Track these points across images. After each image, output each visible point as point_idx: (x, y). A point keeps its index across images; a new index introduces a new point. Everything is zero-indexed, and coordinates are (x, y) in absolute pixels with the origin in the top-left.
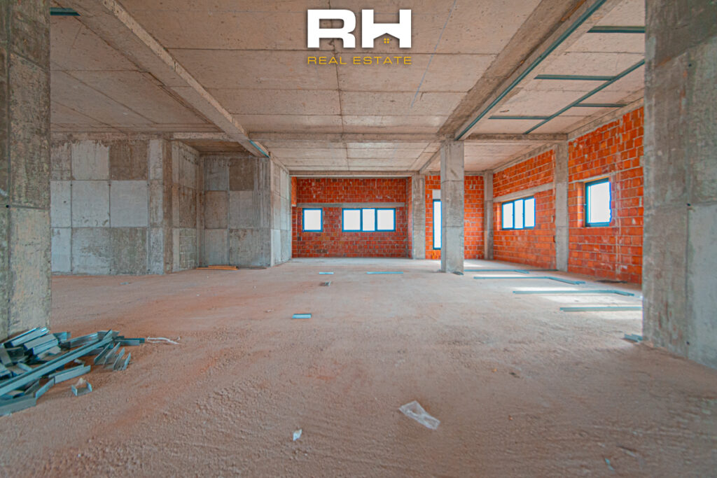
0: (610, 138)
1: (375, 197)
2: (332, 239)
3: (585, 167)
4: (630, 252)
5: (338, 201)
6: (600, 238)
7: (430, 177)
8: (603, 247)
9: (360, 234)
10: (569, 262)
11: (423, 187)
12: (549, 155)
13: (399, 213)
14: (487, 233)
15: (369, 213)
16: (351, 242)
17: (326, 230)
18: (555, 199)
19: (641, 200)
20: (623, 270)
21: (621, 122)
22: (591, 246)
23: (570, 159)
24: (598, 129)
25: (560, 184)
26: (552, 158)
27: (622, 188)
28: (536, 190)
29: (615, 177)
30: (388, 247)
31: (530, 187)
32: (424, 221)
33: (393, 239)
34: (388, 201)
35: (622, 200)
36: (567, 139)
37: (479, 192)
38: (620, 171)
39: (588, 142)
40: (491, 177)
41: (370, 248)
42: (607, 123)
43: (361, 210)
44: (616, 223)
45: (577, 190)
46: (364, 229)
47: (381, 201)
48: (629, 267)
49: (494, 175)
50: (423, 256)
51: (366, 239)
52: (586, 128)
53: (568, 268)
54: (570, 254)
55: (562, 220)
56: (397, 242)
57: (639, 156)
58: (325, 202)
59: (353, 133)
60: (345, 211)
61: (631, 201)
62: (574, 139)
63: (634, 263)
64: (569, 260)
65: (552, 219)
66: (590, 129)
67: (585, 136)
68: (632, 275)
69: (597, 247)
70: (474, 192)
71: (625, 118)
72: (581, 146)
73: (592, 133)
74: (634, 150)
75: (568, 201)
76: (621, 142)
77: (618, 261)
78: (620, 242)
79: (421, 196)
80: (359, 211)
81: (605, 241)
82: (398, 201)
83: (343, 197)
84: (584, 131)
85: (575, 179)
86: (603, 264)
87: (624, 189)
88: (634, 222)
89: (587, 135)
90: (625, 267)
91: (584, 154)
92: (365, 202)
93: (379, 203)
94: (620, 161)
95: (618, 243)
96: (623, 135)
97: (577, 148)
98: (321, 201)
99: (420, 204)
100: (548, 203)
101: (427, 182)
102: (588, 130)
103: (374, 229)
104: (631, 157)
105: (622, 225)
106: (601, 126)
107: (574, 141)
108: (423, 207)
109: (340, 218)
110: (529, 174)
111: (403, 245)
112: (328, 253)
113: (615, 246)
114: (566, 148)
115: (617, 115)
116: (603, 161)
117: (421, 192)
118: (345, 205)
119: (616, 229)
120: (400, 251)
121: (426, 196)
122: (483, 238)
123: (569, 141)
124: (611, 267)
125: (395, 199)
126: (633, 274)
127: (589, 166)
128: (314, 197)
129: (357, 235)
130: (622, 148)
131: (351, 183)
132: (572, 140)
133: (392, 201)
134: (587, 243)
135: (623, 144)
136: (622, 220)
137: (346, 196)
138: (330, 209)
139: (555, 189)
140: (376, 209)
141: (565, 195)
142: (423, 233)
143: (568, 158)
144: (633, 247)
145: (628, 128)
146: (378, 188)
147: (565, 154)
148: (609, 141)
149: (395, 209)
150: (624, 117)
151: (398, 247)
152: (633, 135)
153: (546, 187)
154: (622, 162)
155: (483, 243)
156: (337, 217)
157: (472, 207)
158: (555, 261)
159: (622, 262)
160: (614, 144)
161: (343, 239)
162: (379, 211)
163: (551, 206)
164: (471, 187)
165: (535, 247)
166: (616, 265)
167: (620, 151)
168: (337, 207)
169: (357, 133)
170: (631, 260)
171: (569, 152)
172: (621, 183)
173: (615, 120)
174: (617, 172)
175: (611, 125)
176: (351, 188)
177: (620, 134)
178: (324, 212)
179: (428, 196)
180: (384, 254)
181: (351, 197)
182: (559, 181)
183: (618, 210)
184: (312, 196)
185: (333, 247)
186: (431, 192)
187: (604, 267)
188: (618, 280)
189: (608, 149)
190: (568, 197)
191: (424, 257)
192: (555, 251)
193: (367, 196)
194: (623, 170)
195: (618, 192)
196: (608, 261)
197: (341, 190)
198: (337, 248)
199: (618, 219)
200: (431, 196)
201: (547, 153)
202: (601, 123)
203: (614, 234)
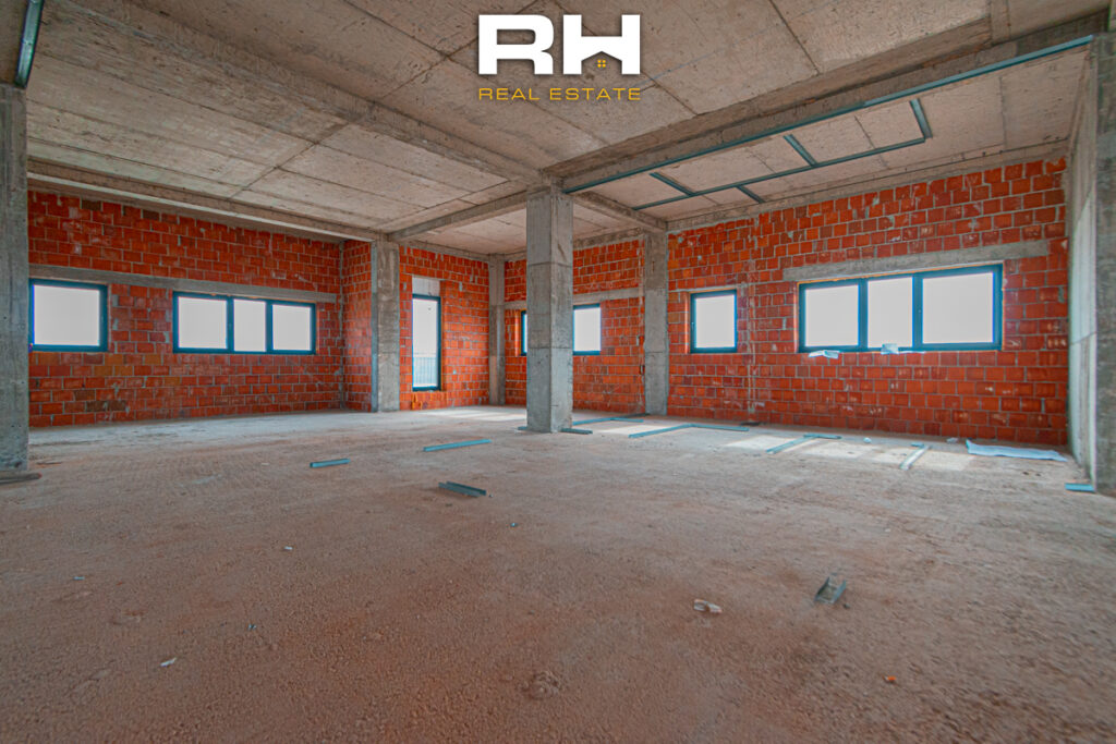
0: (738, 239)
1: (268, 273)
2: (143, 370)
3: (697, 273)
4: (768, 385)
5: (165, 271)
6: (723, 368)
7: (409, 250)
8: (728, 380)
9: (227, 358)
10: (669, 401)
11: (395, 267)
12: (631, 247)
13: (323, 316)
14: (495, 361)
15: (250, 311)
16: (203, 380)
17: (121, 348)
18: (643, 311)
19: (784, 321)
20: (758, 408)
21: (757, 223)
22: (709, 378)
23: (671, 258)
24: (720, 225)
25: (651, 291)
26: (638, 253)
27: (757, 305)
28: (603, 296)
29: (746, 290)
30: (299, 388)
31: (592, 291)
32: (397, 335)
33: (311, 370)
34: (300, 286)
35: (757, 321)
36: (667, 230)
37: (482, 289)
38: (754, 284)
39: (702, 240)
40: (502, 266)
41: (256, 391)
42: (735, 220)
43: (230, 300)
44: (749, 349)
45: (684, 303)
46: (237, 348)
47: (284, 284)
48: (767, 404)
49: (507, 265)
50: (396, 404)
51: (246, 370)
52: (699, 220)
53: (668, 409)
54: (672, 391)
55: (656, 344)
56: (321, 378)
57: (782, 268)
58: (116, 269)
59: (400, 113)
60: (182, 301)
61: (771, 322)
62: (677, 232)
63: (773, 398)
64: (669, 398)
65: (638, 341)
66: (706, 222)
67: (698, 230)
68: (771, 414)
69: (718, 379)
70: (475, 288)
71: (763, 218)
72: (691, 244)
73: (710, 229)
74: (776, 260)
75: (667, 317)
76: (756, 247)
77: (752, 397)
78: (754, 373)
79: (393, 284)
80: (224, 303)
81: (731, 373)
82: (323, 289)
83: (177, 264)
84: (697, 224)
85: (680, 287)
86: (727, 402)
87: (759, 306)
88: (775, 348)
89: (701, 230)
90: (762, 405)
91: (696, 254)
92: (242, 282)
93: (279, 289)
94: (755, 271)
95: (751, 374)
96: (759, 239)
97: (684, 244)
98: (99, 265)
99: (390, 301)
100: (629, 317)
101: (403, 259)
102: (702, 223)
103: (263, 349)
104: (770, 268)
105: (757, 351)
106: (724, 222)
107: (679, 235)
108: (396, 307)
109: (168, 316)
110: (590, 270)
111: (332, 384)
112: (128, 410)
113: (746, 379)
114: (666, 241)
115: (749, 212)
116: (728, 268)
117: (393, 276)
118: (182, 283)
119: (749, 357)
120: (327, 397)
121: (401, 286)
122: (488, 369)
123: (670, 232)
124: (740, 405)
125: (315, 285)
126: (773, 411)
127: (704, 272)
128: (78, 250)
129: (219, 361)
130: (757, 254)
131: (202, 230)
132: (676, 232)
133: (309, 287)
134: (700, 374)
135: (759, 250)
136: (757, 345)
137: (188, 263)
138: (136, 291)
139: (644, 298)
140: (270, 303)
141: (664, 308)
142: (396, 359)
143: (668, 257)
144: (773, 380)
145: (767, 231)
146: (275, 254)
147: (664, 251)
148: (736, 242)
149: (313, 306)
150: (760, 216)
151: (321, 388)
152: (774, 241)
153: (626, 294)
154: (757, 273)
155: (488, 376)
156: (159, 313)
157: (473, 314)
158: (644, 401)
159: (757, 397)
160: (745, 249)
161: (177, 372)
162: (275, 307)
163: (635, 322)
164: (471, 279)
165: (601, 381)
166: (748, 402)
167: (754, 258)
168: (159, 286)
169: (408, 116)
170: (770, 395)
171: (670, 248)
172: (756, 299)
173: (747, 218)
174: (750, 284)
175: (741, 223)
176: (201, 244)
177: (755, 238)
178: (112, 299)
179: (405, 287)
180: (291, 404)
181: (201, 265)
182: (649, 286)
183: (752, 334)
184: (70, 247)
185: (145, 393)
186: (410, 280)
187: (729, 406)
188: (751, 421)
189: (736, 253)
190: (668, 311)
191: (397, 407)
192: (643, 388)
193: (248, 269)
194: (759, 283)
195: (752, 310)
196: (736, 397)
197: (173, 246)
198: (161, 393)
199: (751, 345)
200: (410, 288)
201: (627, 244)
202: (724, 217)
203: (745, 363)
